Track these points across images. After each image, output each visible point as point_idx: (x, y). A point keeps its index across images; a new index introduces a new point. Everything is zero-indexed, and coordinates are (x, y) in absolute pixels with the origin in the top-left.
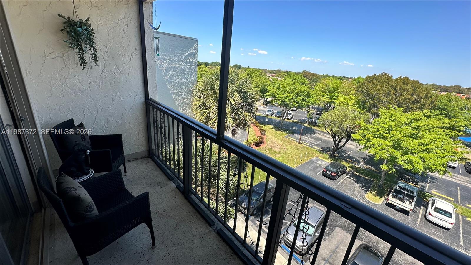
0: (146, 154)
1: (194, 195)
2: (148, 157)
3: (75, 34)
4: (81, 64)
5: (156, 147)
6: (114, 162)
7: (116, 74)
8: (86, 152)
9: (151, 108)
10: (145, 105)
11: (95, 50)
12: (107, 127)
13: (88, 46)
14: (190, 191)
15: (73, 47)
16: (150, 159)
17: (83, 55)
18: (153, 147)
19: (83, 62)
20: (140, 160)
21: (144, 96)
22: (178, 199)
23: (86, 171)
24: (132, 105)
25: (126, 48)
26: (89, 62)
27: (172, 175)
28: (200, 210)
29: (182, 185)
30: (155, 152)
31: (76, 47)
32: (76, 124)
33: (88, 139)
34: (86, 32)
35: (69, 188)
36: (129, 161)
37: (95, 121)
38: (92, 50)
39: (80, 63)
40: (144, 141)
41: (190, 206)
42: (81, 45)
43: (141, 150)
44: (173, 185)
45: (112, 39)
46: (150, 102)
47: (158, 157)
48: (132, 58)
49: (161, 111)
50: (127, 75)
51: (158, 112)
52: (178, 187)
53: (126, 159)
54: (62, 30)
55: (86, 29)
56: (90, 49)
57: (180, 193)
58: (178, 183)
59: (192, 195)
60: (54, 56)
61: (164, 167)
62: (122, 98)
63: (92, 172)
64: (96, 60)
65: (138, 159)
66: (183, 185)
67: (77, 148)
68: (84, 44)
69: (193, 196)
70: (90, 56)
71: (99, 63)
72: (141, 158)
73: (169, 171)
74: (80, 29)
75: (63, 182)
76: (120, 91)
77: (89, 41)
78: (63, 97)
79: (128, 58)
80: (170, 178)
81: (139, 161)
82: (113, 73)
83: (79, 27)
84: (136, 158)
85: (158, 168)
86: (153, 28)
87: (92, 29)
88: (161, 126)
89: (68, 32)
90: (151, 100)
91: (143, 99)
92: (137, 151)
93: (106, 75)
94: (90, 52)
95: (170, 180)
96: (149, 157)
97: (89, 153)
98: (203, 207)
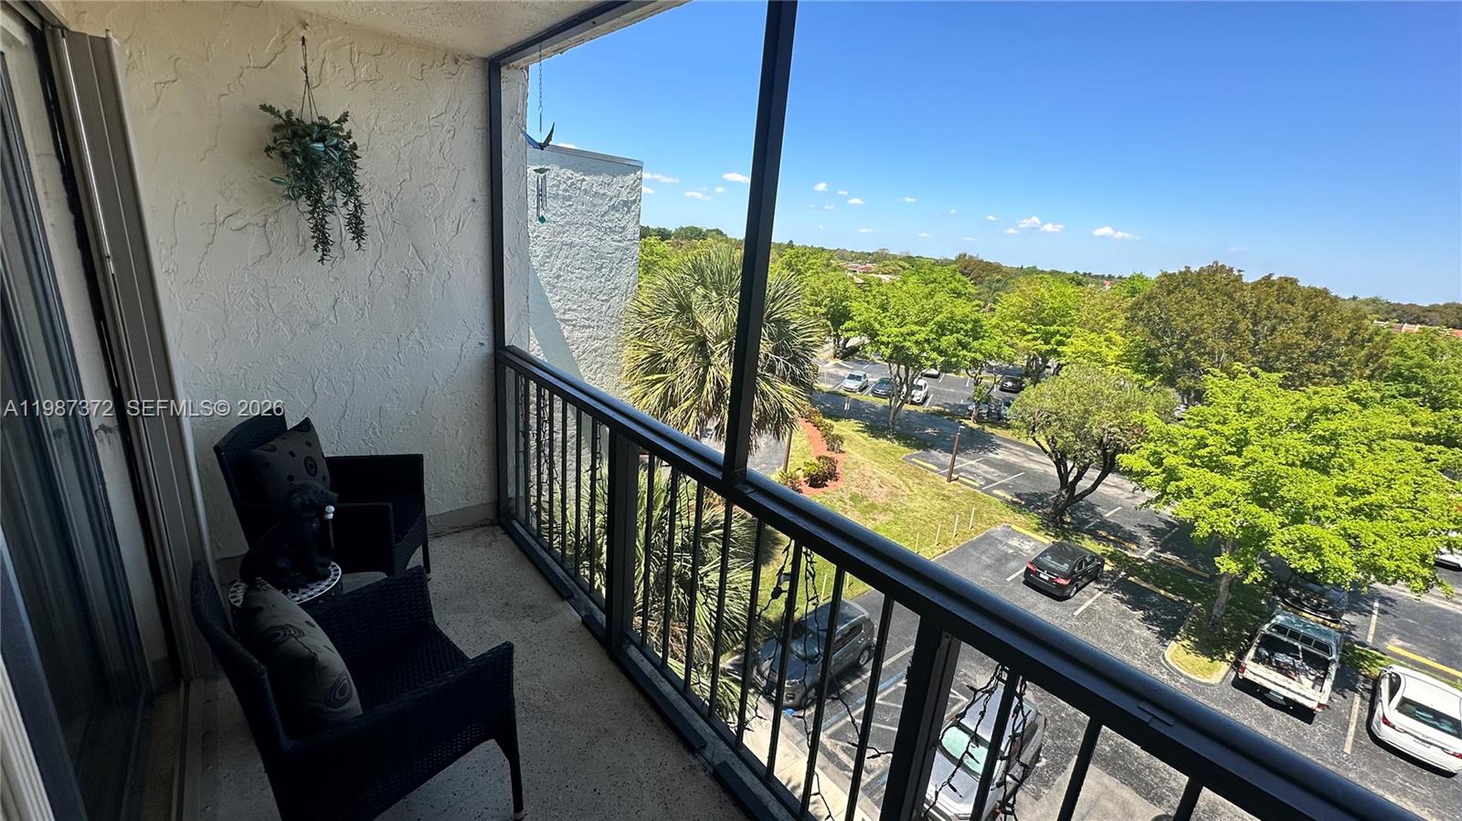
0: (490, 514)
1: (637, 647)
2: (492, 524)
3: (304, 159)
4: (316, 247)
5: (522, 493)
6: (398, 540)
7: (414, 274)
8: (323, 512)
9: (510, 374)
10: (492, 366)
11: (358, 207)
12: (377, 431)
13: (339, 195)
14: (628, 637)
15: (295, 198)
16: (499, 532)
17: (323, 219)
18: (511, 492)
19: (322, 240)
20: (471, 533)
21: (491, 338)
22: (589, 661)
23: (320, 570)
24: (454, 365)
25: (444, 200)
26: (338, 240)
27: (570, 583)
28: (657, 700)
29: (601, 617)
30: (517, 508)
31: (304, 196)
32: (291, 424)
33: (323, 469)
34: (335, 155)
35: (282, 628)
36: (437, 536)
37: (345, 411)
38: (351, 206)
39: (314, 242)
40: (484, 475)
41: (628, 685)
42: (321, 191)
43: (474, 503)
44: (572, 616)
45: (407, 173)
46: (509, 355)
47: (526, 525)
48: (460, 227)
49: (542, 383)
50: (444, 276)
51: (533, 386)
52: (588, 622)
53: (430, 529)
54: (268, 150)
55: (336, 147)
56: (346, 204)
57: (594, 643)
58: (588, 608)
59: (633, 648)
60: (239, 223)
61: (545, 555)
62: (425, 344)
63: (336, 573)
64: (358, 233)
65: (465, 529)
66: (604, 616)
67: (299, 500)
68: (327, 189)
69: (634, 652)
70: (343, 222)
71: (367, 242)
72: (474, 527)
73: (558, 570)
74: (319, 146)
75: (260, 609)
76: (422, 325)
77: (342, 180)
78: (256, 341)
79: (449, 226)
80: (563, 593)
81: (468, 536)
82: (406, 272)
83: (317, 141)
84: (461, 525)
85: (524, 558)
86: (531, 141)
87: (354, 147)
88: (539, 429)
89: (284, 155)
90: (513, 351)
91: (488, 348)
92: (462, 503)
93: (383, 278)
94: (344, 211)
95: (563, 598)
96: (497, 525)
97: (331, 516)
98: (666, 688)
